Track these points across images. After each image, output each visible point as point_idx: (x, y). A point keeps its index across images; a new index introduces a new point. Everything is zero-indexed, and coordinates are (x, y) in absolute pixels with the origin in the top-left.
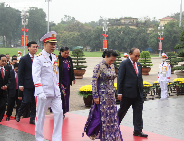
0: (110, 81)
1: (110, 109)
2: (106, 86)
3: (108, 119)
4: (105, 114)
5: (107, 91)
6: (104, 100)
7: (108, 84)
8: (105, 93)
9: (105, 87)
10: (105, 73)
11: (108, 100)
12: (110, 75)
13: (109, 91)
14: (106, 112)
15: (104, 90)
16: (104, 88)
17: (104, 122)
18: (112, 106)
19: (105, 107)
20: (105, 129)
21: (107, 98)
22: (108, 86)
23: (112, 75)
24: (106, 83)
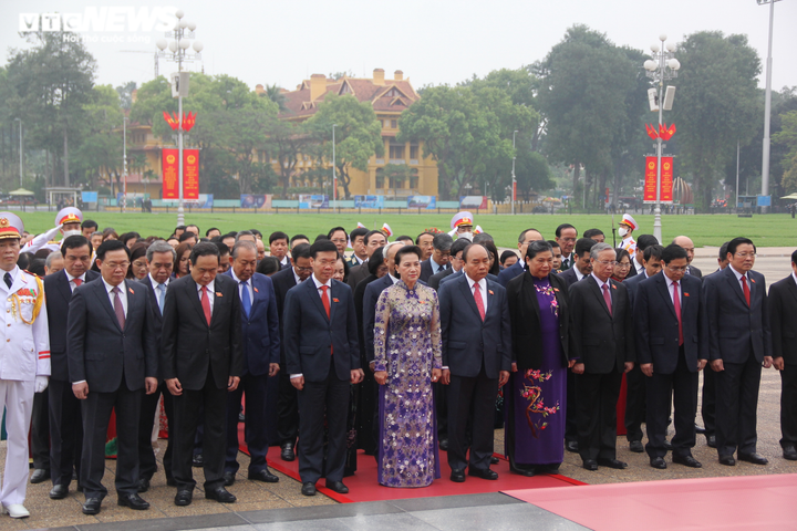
0: (411, 329)
1: (415, 397)
2: (402, 340)
3: (407, 421)
4: (397, 409)
5: (404, 354)
6: (397, 376)
7: (407, 336)
8: (399, 358)
9: (400, 344)
10: (398, 309)
11: (406, 376)
12: (410, 316)
13: (409, 354)
14: (402, 403)
15: (396, 351)
16: (397, 347)
17: (395, 428)
18: (417, 390)
19: (397, 391)
20: (395, 444)
21: (403, 371)
22: (407, 341)
23: (416, 315)
24: (401, 333)
